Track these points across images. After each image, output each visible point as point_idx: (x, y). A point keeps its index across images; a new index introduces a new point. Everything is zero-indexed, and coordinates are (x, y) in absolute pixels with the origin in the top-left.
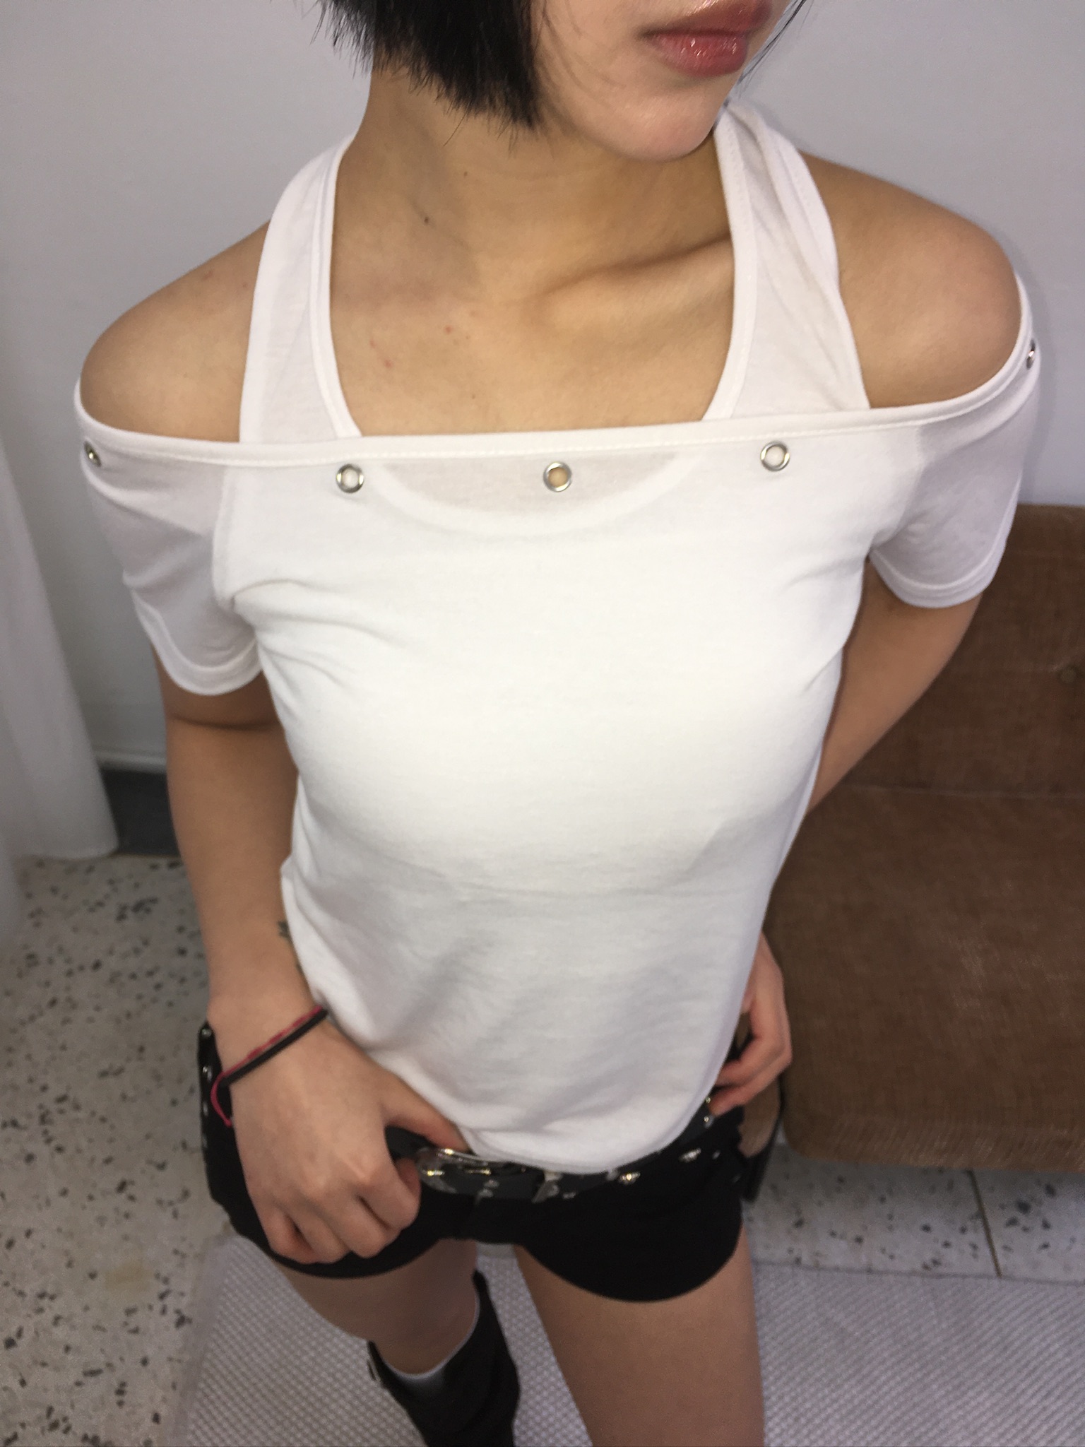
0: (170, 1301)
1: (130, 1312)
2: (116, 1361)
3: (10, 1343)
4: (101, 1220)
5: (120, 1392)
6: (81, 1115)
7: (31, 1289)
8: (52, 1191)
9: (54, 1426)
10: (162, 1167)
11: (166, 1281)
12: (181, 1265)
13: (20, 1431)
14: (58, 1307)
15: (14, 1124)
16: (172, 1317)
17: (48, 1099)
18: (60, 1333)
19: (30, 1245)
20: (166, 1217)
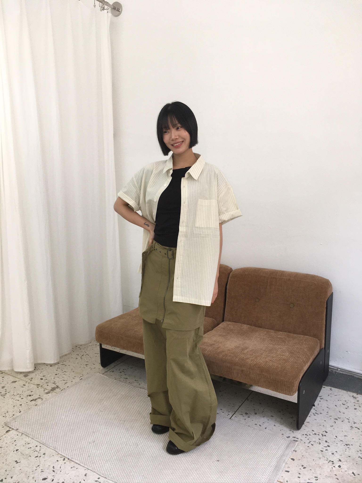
0: (81, 377)
1: (75, 377)
2: (68, 380)
3: (56, 374)
4: (80, 367)
5: (66, 383)
6: (88, 356)
7: (64, 371)
8: (77, 362)
9: (54, 383)
10: (94, 364)
11: (83, 375)
12: (87, 374)
13: (49, 382)
14: (65, 373)
15: (78, 355)
16: (80, 379)
17: (85, 354)
18: (63, 376)
19: (68, 366)
20: (90, 369)
